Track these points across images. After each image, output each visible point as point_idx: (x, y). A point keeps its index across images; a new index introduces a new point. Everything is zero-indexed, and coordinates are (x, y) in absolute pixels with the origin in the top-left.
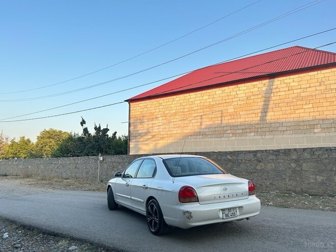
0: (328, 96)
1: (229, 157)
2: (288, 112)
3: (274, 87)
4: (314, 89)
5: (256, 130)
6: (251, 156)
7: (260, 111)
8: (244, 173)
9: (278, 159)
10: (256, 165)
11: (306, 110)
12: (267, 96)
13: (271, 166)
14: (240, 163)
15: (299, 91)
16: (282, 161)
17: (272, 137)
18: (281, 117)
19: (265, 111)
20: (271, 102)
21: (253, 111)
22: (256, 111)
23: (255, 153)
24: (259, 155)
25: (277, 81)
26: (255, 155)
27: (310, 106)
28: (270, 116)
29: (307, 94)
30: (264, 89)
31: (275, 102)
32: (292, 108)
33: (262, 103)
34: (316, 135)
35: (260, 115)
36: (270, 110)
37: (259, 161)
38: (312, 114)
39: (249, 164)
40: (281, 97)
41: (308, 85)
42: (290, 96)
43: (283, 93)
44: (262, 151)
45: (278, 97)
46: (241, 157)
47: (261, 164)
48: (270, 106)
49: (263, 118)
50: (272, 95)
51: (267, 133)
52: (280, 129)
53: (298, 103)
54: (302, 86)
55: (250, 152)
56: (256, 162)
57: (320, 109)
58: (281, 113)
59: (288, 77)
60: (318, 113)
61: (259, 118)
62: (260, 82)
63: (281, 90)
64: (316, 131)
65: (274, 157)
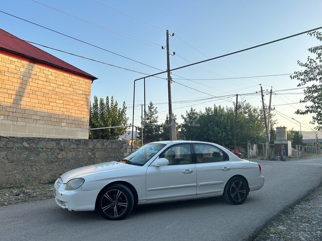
0: (74, 97)
1: (26, 144)
2: (43, 102)
3: (33, 72)
4: (65, 88)
5: (7, 113)
6: (54, 144)
7: (14, 92)
8: (43, 163)
9: (79, 148)
10: (58, 154)
11: (58, 105)
12: (25, 78)
13: (72, 155)
14: (40, 152)
15: (54, 85)
16: (81, 150)
17: (24, 124)
18: (37, 105)
19: (20, 95)
20: (29, 88)
21: (6, 91)
22: (10, 92)
23: (58, 141)
24: (62, 143)
25: (37, 68)
26: (58, 144)
27: (61, 102)
28: (25, 102)
29: (61, 91)
30: (22, 70)
31: (32, 88)
32: (47, 99)
33: (18, 85)
34: (63, 128)
35: (13, 97)
36: (26, 95)
37: (62, 150)
38: (62, 109)
39: (50, 153)
40: (39, 86)
41: (62, 84)
42: (47, 88)
43: (41, 82)
44: (66, 140)
45: (36, 85)
46: (42, 144)
47: (63, 152)
48: (27, 91)
49: (17, 101)
50: (31, 80)
51: (19, 119)
52: (34, 117)
53: (53, 96)
54: (58, 83)
55: (52, 140)
56: (57, 151)
57: (68, 107)
58: (37, 101)
59: (47, 69)
60: (66, 109)
61: (12, 101)
62: (19, 61)
63: (40, 78)
64: (63, 124)
65: (75, 146)
